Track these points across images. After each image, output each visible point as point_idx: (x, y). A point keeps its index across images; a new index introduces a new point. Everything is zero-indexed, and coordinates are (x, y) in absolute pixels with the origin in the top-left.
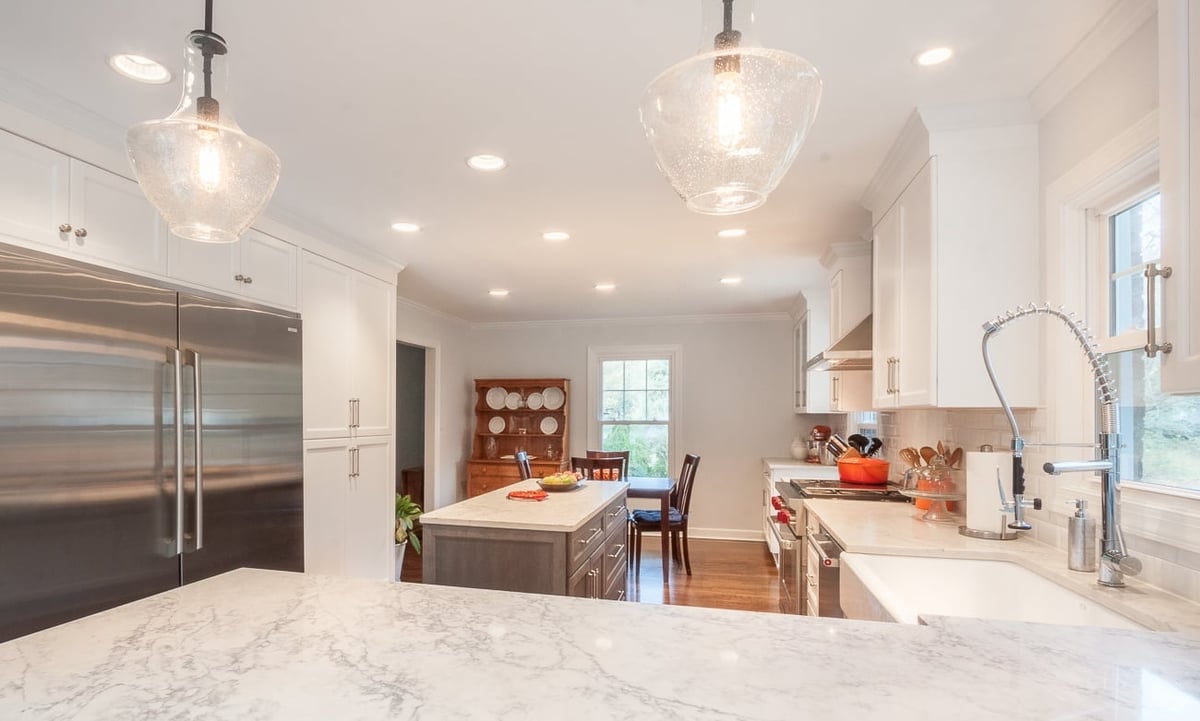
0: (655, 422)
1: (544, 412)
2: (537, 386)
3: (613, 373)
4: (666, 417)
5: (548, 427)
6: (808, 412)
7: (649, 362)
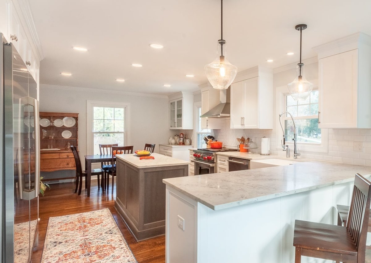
0: (118, 132)
1: (64, 128)
2: (61, 116)
3: (98, 112)
4: (123, 131)
5: (66, 135)
6: (183, 129)
7: (115, 108)
